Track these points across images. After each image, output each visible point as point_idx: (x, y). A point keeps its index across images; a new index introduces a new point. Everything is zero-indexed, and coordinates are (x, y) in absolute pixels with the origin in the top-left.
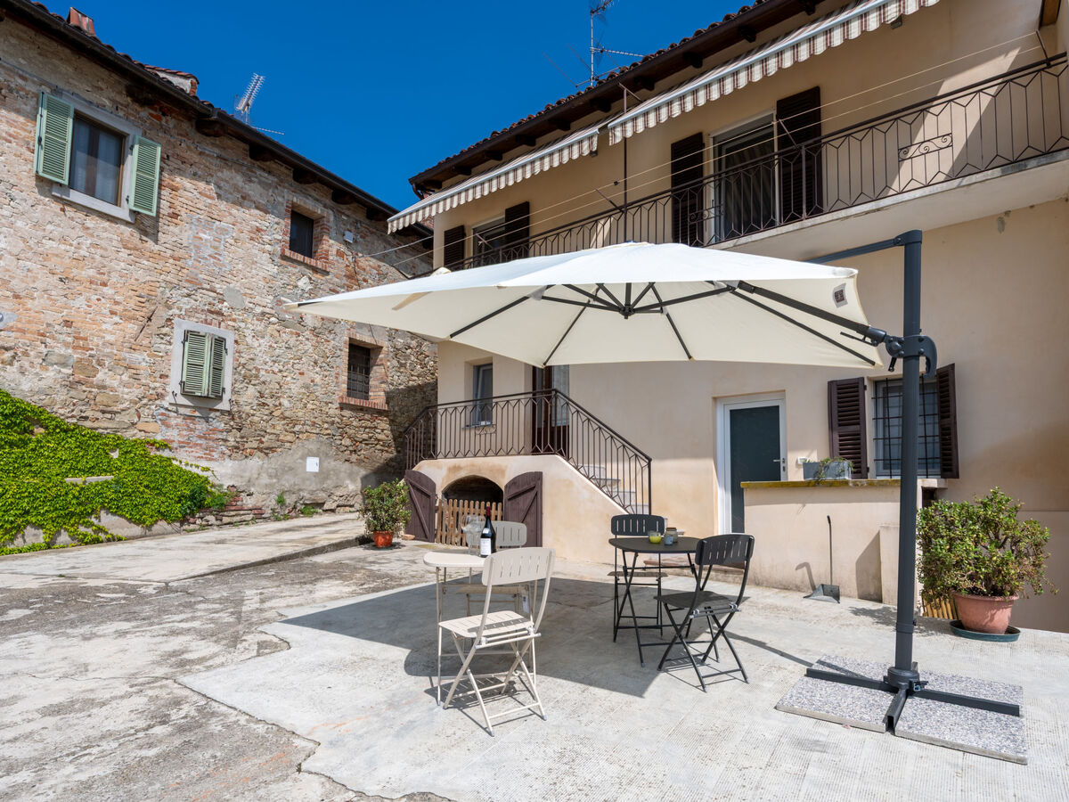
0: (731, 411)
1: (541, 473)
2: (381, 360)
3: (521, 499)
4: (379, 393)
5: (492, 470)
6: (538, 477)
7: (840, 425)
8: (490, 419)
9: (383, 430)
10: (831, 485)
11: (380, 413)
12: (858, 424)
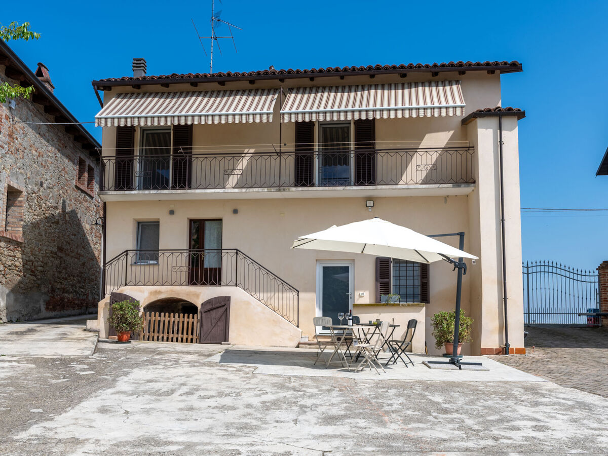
0: (323, 267)
1: (230, 297)
2: (21, 202)
3: (214, 312)
4: (17, 229)
5: (188, 294)
6: (227, 300)
7: (380, 278)
8: (157, 259)
9: (18, 258)
10: (393, 305)
11: (19, 244)
12: (388, 278)
